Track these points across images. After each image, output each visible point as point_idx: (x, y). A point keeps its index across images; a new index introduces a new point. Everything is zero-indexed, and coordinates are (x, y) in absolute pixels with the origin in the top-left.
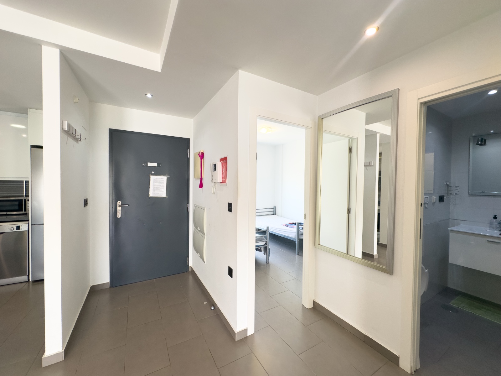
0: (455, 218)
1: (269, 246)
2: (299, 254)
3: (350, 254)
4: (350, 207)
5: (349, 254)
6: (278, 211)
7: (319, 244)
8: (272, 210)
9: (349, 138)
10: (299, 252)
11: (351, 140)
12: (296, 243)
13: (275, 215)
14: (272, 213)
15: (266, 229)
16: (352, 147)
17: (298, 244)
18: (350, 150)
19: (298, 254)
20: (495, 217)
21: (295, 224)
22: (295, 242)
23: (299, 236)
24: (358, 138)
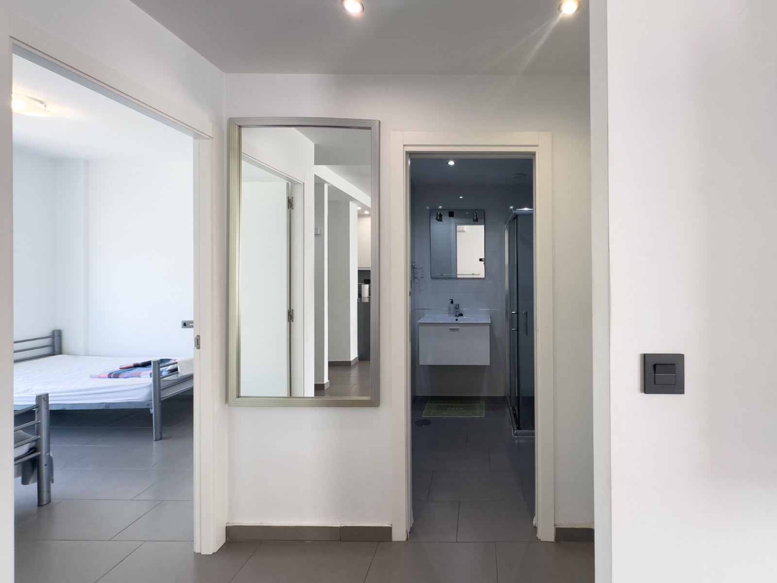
0: (420, 308)
1: (48, 450)
2: (163, 436)
3: (295, 396)
4: (292, 309)
5: (293, 396)
6: (68, 342)
7: (239, 397)
8: (47, 342)
9: (288, 179)
10: (161, 433)
11: (292, 185)
12: (152, 411)
13: (60, 353)
14: (46, 350)
15: (33, 403)
16: (293, 198)
17: (158, 413)
18: (290, 203)
19: (159, 438)
20: (452, 302)
21: (146, 365)
22: (148, 410)
23: (162, 392)
24: (304, 183)
